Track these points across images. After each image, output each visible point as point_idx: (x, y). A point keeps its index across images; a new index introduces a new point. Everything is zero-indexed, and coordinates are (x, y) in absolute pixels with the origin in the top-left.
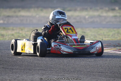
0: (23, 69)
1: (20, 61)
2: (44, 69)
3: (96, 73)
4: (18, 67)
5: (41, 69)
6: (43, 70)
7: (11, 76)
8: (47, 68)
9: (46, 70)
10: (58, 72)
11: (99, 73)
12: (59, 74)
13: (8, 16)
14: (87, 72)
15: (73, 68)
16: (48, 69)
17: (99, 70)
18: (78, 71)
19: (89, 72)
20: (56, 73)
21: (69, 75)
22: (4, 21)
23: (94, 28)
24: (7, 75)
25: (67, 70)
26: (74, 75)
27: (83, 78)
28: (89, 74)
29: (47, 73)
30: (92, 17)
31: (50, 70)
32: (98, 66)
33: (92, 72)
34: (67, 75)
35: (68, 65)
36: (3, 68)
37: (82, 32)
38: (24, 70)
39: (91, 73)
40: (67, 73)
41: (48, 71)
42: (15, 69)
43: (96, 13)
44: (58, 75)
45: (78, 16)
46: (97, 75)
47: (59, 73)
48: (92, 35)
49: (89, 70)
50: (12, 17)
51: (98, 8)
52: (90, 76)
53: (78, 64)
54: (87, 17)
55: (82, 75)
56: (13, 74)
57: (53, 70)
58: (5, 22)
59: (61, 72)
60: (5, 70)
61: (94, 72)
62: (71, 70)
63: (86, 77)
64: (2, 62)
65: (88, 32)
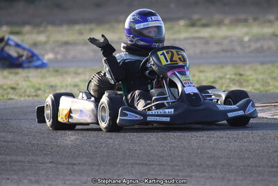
0: (96, 163)
1: (90, 146)
2: (145, 162)
3: (264, 167)
4: (85, 159)
5: (138, 162)
6: (143, 164)
7: (68, 180)
8: (153, 161)
9: (150, 165)
10: (177, 167)
11: (272, 167)
12: (180, 174)
13: (66, 43)
14: (244, 166)
15: (211, 157)
16: (155, 163)
17: (272, 162)
18: (223, 166)
19: (249, 166)
20: (173, 171)
21: (201, 175)
22: (56, 53)
23: (262, 63)
24: (61, 177)
25: (198, 164)
26: (214, 175)
27: (235, 180)
28: (248, 171)
29: (153, 172)
30: (257, 39)
31: (160, 165)
32: (270, 152)
33: (256, 166)
34: (197, 174)
35: (199, 150)
36: (51, 162)
37: (235, 74)
38: (100, 165)
39: (254, 168)
40: (198, 171)
41: (153, 167)
42: (79, 164)
43: (267, 30)
44: (178, 176)
45: (225, 38)
46: (267, 173)
47: (179, 170)
48: (257, 80)
49: (247, 162)
50: (75, 44)
51: (272, 17)
52: (252, 176)
53: (224, 149)
54: (246, 39)
55: (233, 174)
56: (74, 176)
57: (165, 163)
58: (59, 57)
59: (184, 169)
60: (55, 167)
61: (259, 166)
62: (208, 163)
63: (241, 178)
64: (50, 150)
65: (249, 73)
